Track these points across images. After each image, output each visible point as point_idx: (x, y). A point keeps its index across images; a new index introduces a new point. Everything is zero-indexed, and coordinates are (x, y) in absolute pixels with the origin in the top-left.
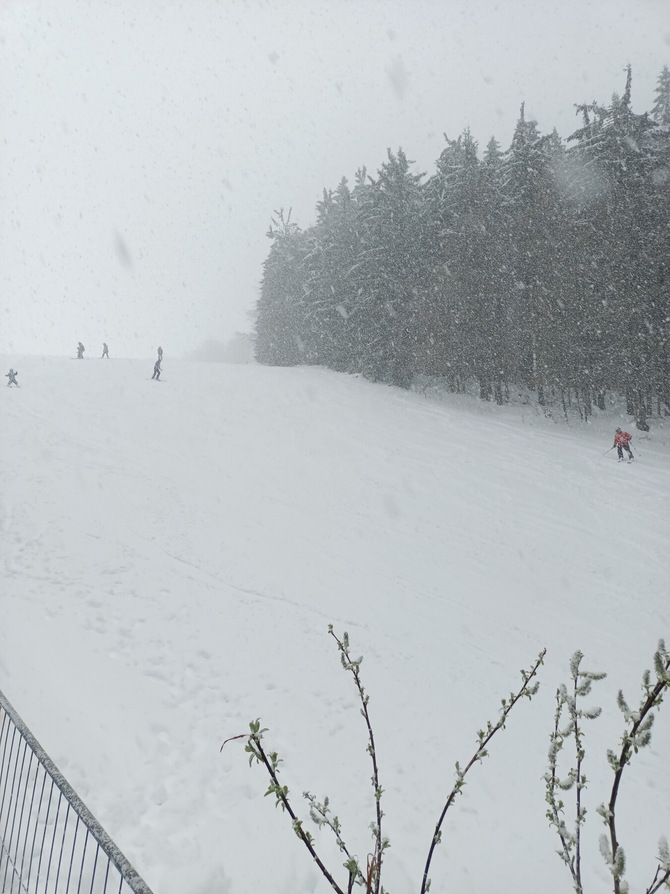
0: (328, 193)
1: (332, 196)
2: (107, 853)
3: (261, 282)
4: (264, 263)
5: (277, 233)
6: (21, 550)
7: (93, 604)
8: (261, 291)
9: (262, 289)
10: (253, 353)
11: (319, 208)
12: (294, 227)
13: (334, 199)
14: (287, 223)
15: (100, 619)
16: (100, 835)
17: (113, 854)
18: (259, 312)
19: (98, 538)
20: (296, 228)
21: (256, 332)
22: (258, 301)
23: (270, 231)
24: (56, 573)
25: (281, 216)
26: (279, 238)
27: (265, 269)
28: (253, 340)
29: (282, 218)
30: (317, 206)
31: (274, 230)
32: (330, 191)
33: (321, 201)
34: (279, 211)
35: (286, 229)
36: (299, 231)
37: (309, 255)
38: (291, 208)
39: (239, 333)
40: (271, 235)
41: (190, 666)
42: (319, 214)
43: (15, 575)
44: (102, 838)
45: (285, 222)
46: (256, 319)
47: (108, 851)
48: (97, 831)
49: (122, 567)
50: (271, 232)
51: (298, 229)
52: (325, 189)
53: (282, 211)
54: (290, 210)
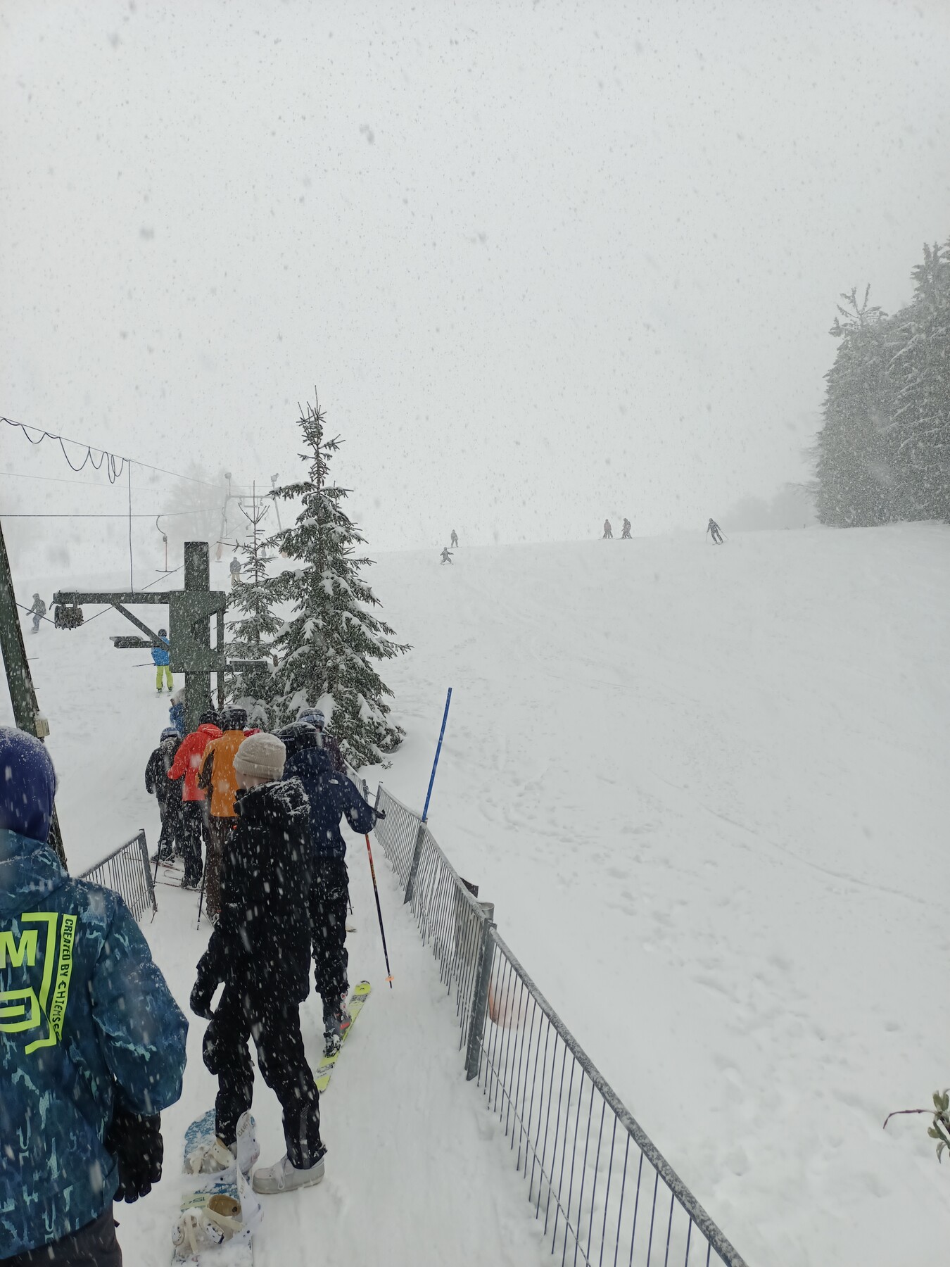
0: (932, 250)
1: (939, 253)
2: (706, 1235)
3: (824, 404)
4: (827, 375)
5: (848, 327)
6: (521, 795)
7: (614, 873)
8: (823, 417)
9: (824, 413)
10: (813, 511)
11: (917, 276)
12: (875, 313)
13: (944, 258)
14: (864, 309)
15: (627, 895)
16: (693, 1208)
17: (716, 1239)
18: (820, 450)
19: (612, 783)
20: (878, 314)
21: (818, 480)
22: (820, 433)
23: (835, 326)
24: (564, 827)
25: (853, 301)
26: (852, 333)
27: (830, 384)
28: (814, 492)
29: (855, 302)
30: (913, 274)
31: (842, 324)
32: (936, 246)
33: (921, 264)
34: (849, 294)
35: (861, 319)
36: (884, 317)
37: (903, 350)
38: (869, 285)
39: (791, 484)
40: (837, 331)
41: (759, 977)
42: (917, 284)
43: (517, 827)
44: (696, 1212)
45: (860, 307)
46: (817, 460)
47: (708, 1233)
48: (689, 1201)
49: (647, 825)
50: (838, 327)
51: (882, 314)
52: (926, 245)
53: (854, 292)
54: (868, 288)
